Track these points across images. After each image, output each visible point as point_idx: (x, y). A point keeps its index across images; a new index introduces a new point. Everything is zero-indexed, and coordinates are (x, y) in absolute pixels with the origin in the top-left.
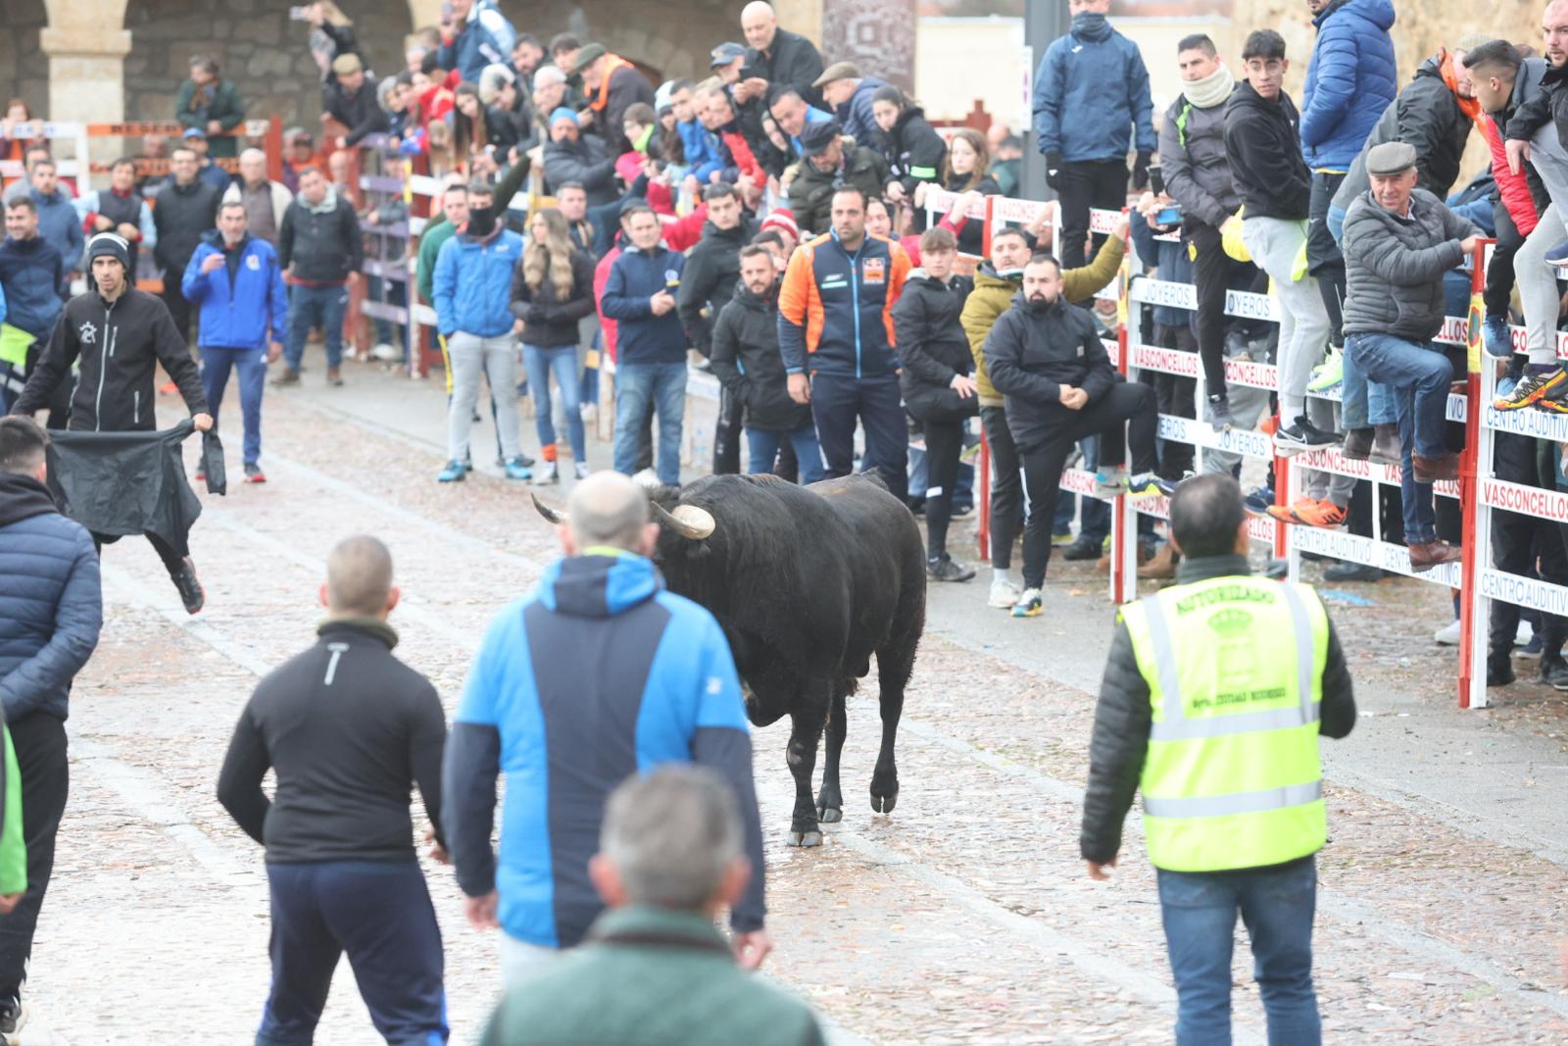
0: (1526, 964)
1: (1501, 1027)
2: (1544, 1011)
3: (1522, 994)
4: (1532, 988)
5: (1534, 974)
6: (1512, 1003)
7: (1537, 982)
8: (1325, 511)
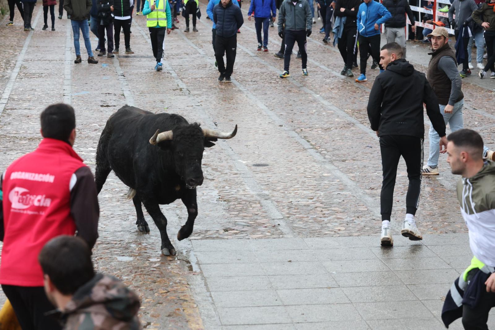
0: (474, 105)
1: (469, 116)
2: (477, 113)
3: (473, 110)
4: (474, 109)
5: (475, 107)
6: (471, 112)
7: (476, 108)
8: (441, 24)
